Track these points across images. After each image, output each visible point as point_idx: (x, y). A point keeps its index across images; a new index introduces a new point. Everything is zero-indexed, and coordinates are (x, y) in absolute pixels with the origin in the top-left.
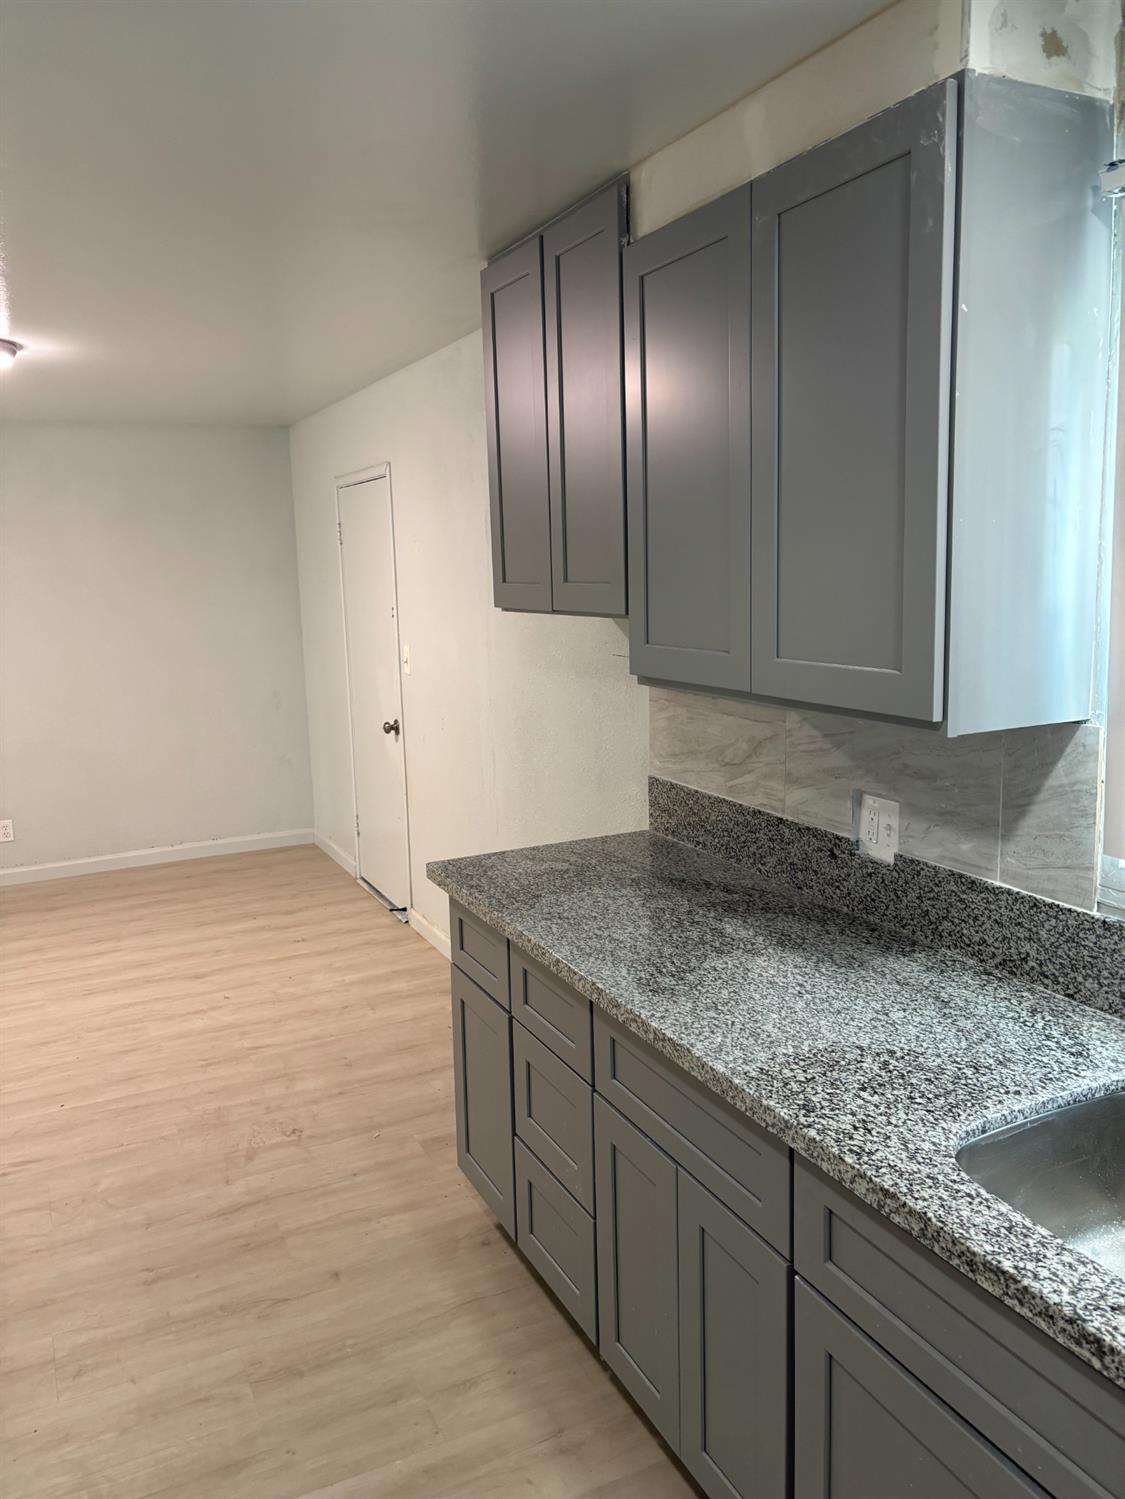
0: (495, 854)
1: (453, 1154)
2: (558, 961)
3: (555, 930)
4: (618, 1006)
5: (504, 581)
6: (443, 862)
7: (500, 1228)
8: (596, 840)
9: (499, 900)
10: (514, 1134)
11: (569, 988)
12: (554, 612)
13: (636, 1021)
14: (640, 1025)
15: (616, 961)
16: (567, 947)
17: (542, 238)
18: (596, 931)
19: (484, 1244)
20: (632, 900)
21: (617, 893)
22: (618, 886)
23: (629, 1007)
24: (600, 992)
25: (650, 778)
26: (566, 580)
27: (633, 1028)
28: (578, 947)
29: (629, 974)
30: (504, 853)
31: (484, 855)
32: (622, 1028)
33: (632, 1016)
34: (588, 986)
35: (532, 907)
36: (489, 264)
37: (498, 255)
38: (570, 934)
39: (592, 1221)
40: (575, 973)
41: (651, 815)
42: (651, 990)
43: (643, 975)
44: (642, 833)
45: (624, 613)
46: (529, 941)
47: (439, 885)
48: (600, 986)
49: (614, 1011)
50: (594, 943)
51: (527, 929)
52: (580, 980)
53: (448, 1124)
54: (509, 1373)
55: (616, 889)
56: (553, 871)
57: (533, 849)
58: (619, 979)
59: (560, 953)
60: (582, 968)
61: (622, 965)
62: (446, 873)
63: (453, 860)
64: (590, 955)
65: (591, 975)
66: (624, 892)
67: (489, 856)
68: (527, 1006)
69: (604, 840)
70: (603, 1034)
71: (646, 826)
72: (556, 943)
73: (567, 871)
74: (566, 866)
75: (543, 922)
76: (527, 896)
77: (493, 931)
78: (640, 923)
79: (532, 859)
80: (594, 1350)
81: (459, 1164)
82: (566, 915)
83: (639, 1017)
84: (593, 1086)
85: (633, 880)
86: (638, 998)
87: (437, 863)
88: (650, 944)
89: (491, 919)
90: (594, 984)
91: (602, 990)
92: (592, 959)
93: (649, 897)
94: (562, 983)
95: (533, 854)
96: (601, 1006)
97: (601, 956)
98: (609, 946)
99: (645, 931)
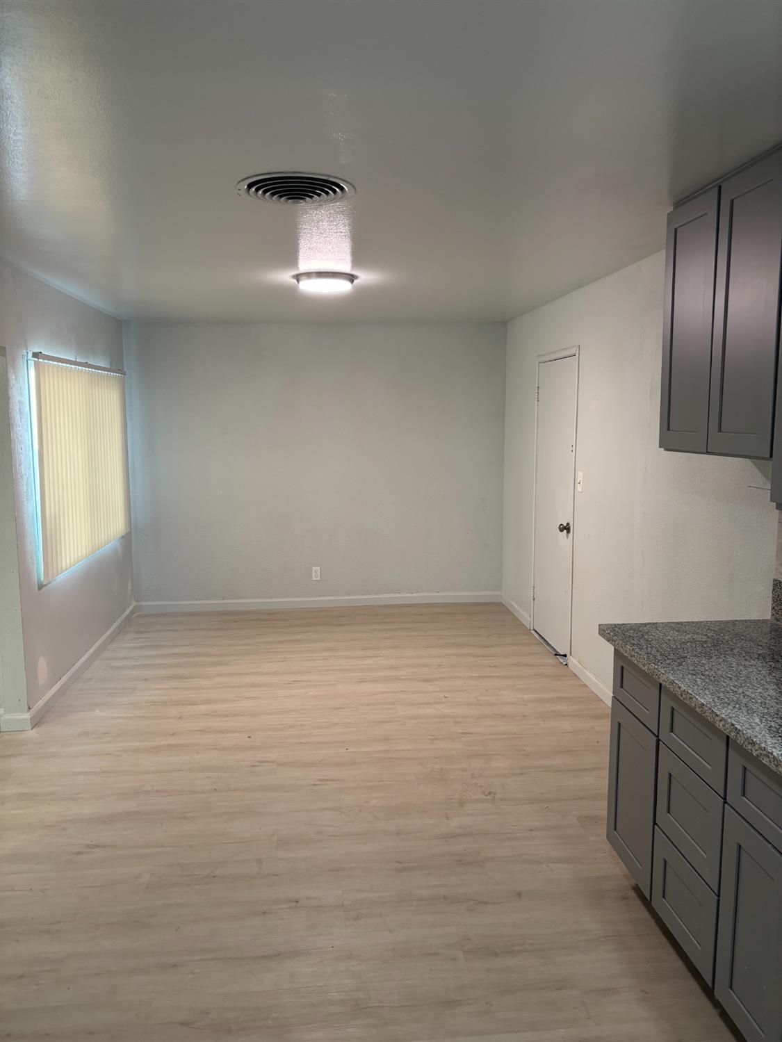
0: (649, 624)
1: (602, 830)
2: (703, 704)
3: (699, 683)
4: (753, 743)
5: (669, 429)
6: (611, 625)
7: (637, 889)
8: (727, 622)
9: (655, 657)
10: (655, 823)
11: (711, 726)
12: (708, 453)
13: (768, 757)
14: (772, 760)
15: (750, 712)
16: (710, 696)
17: (720, 188)
18: (732, 688)
19: (624, 898)
20: (759, 669)
21: (747, 663)
22: (748, 658)
23: (763, 745)
24: (738, 731)
25: (775, 580)
26: (720, 430)
27: (765, 761)
28: (719, 697)
29: (761, 721)
30: (656, 623)
31: (641, 624)
32: (756, 761)
33: (765, 752)
34: (727, 726)
35: (680, 664)
36: (674, 209)
37: (682, 202)
38: (711, 687)
39: (716, 898)
40: (717, 715)
41: (773, 608)
42: (780, 736)
43: (773, 724)
44: (764, 621)
45: (768, 456)
46: (680, 688)
47: (608, 641)
48: (739, 727)
49: (750, 747)
50: (731, 696)
51: (680, 680)
52: (721, 721)
53: (601, 808)
54: (642, 991)
55: (746, 660)
56: (695, 641)
57: (678, 623)
58: (753, 724)
59: (704, 699)
60: (724, 713)
61: (755, 715)
62: (610, 632)
63: (618, 625)
64: (729, 704)
65: (730, 718)
66: (753, 662)
67: (645, 625)
68: (672, 734)
69: (734, 623)
70: (736, 762)
71: (768, 616)
72: (701, 691)
73: (706, 642)
74: (705, 638)
75: (690, 676)
76: (676, 656)
77: (649, 678)
78: (768, 686)
79: (678, 631)
80: (709, 991)
81: (607, 837)
82: (707, 673)
83: (772, 754)
84: (725, 799)
85: (759, 655)
86: (769, 741)
87: (606, 625)
88: (777, 703)
89: (649, 669)
90: (733, 725)
91: (739, 730)
92: (730, 707)
93: (772, 669)
94: (704, 722)
95: (679, 627)
96: (738, 742)
97: (737, 706)
98: (744, 700)
99: (772, 693)
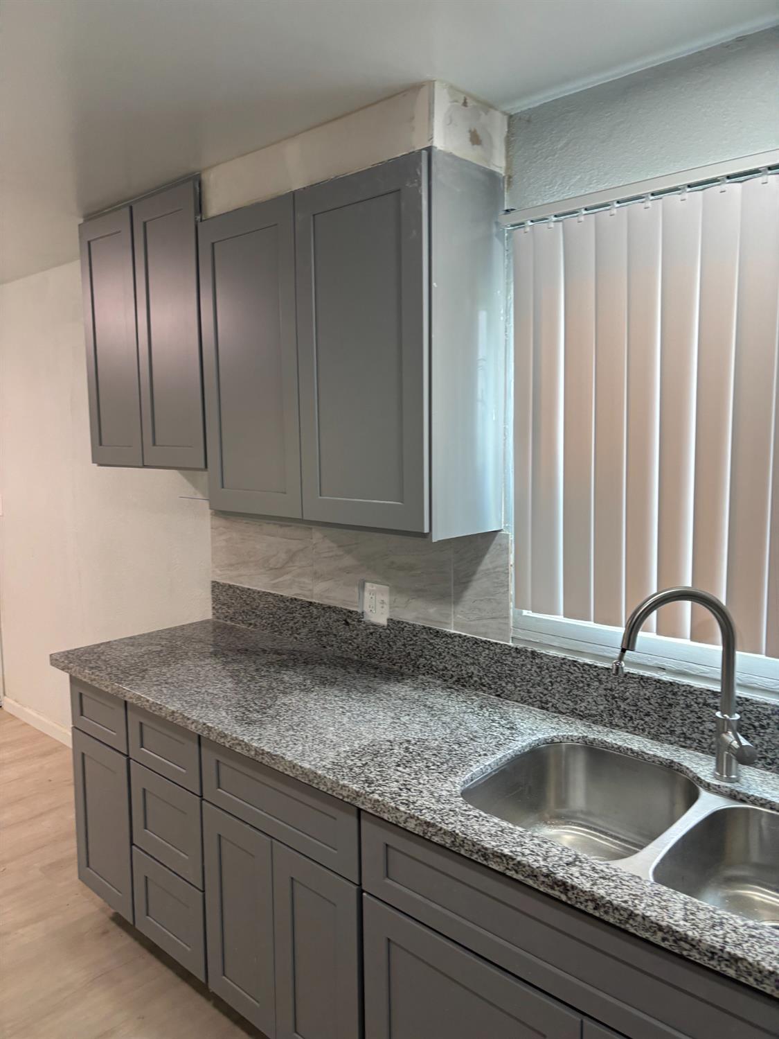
0: (102, 644)
1: (73, 871)
2: (173, 712)
3: (165, 692)
4: (225, 736)
5: (101, 444)
6: (63, 653)
7: (118, 920)
8: (175, 628)
9: (116, 676)
10: (132, 844)
11: (183, 731)
12: (144, 466)
13: (240, 745)
14: (244, 746)
15: (217, 708)
16: (178, 702)
17: (131, 208)
18: (196, 689)
19: (105, 933)
20: (215, 666)
21: (203, 663)
22: (202, 658)
23: (234, 736)
24: (210, 729)
25: (215, 585)
26: (154, 444)
27: (238, 749)
28: (186, 701)
29: (227, 713)
30: (109, 642)
31: (95, 645)
32: (229, 752)
33: (237, 742)
34: (200, 727)
35: (143, 678)
36: (85, 221)
37: (93, 216)
38: (177, 693)
39: (201, 893)
40: (188, 719)
41: (214, 608)
42: (246, 723)
43: (237, 714)
44: (207, 621)
45: (203, 466)
46: (148, 701)
47: (63, 669)
48: (210, 725)
49: (222, 740)
50: (197, 697)
51: (143, 693)
52: (193, 723)
53: (70, 848)
54: (139, 1018)
55: (201, 660)
56: (150, 652)
57: (131, 638)
58: (222, 718)
59: (174, 706)
60: (194, 714)
61: (221, 709)
62: (62, 661)
63: (71, 651)
64: (196, 705)
65: (201, 718)
66: (208, 661)
67: (99, 646)
68: (143, 749)
69: (182, 628)
70: (209, 758)
71: (209, 615)
72: (169, 700)
73: (161, 651)
74: (159, 648)
75: (155, 688)
76: (137, 670)
77: (112, 697)
78: (225, 680)
79: (132, 646)
80: (202, 988)
81: (80, 878)
82: (170, 681)
83: (243, 741)
84: (201, 797)
85: (211, 653)
86: (239, 730)
87: (59, 654)
88: (236, 694)
89: (113, 689)
90: (205, 724)
91: (211, 728)
92: (199, 708)
93: (225, 663)
94: (174, 727)
95: (132, 641)
96: (211, 738)
97: (204, 705)
98: (208, 698)
99: (230, 685)
